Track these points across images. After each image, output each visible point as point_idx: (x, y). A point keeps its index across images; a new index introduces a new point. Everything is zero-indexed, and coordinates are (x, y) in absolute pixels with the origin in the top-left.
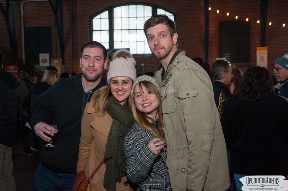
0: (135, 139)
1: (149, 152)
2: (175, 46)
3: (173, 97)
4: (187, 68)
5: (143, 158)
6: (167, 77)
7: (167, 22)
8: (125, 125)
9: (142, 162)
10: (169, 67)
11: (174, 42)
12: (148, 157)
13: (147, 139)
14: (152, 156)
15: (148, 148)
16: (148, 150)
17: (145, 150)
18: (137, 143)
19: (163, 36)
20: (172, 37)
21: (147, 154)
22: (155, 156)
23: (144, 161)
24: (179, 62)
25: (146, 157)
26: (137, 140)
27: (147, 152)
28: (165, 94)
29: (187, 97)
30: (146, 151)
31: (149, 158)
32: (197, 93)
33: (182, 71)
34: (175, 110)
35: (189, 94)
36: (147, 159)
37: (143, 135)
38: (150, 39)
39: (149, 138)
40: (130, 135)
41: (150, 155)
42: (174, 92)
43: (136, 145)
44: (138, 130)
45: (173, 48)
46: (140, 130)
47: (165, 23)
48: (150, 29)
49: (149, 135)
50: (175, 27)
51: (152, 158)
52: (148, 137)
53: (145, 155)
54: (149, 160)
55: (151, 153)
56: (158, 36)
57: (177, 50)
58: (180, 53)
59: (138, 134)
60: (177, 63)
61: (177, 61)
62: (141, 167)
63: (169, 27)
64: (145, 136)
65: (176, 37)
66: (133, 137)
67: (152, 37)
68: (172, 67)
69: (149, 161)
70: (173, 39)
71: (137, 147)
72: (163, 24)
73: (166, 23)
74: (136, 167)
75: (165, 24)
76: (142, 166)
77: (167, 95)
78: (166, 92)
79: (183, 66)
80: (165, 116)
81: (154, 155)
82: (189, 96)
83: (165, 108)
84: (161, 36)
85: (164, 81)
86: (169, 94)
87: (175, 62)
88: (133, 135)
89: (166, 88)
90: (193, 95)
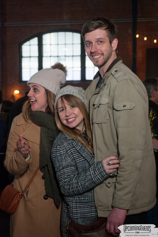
0: (67, 148)
1: (103, 170)
2: (114, 53)
3: (107, 107)
4: (125, 78)
5: (95, 175)
6: (102, 85)
7: (106, 26)
8: (53, 130)
9: (93, 179)
10: (105, 75)
11: (113, 48)
12: (100, 174)
13: (78, 148)
14: (105, 175)
15: (102, 166)
16: (101, 168)
17: (98, 167)
18: (69, 152)
19: (101, 42)
20: (111, 43)
21: (100, 172)
22: (107, 176)
23: (96, 178)
24: (117, 71)
25: (98, 174)
26: (70, 149)
27: (100, 170)
28: (98, 102)
29: (123, 108)
30: (100, 168)
31: (101, 176)
32: (134, 105)
33: (120, 81)
34: (107, 120)
35: (125, 106)
36: (99, 176)
37: (74, 144)
38: (88, 44)
39: (80, 147)
40: (61, 145)
41: (102, 174)
42: (108, 102)
43: (69, 155)
44: (69, 140)
45: (112, 55)
46: (70, 140)
47: (104, 28)
48: (88, 34)
49: (80, 145)
50: (115, 32)
51: (104, 177)
52: (78, 146)
53: (98, 172)
54: (100, 177)
55: (104, 172)
56: (96, 43)
57: (116, 57)
58: (119, 61)
59: (69, 144)
60: (115, 71)
61: (115, 69)
62: (89, 183)
63: (109, 32)
64: (76, 145)
65: (116, 43)
66: (65, 146)
67: (89, 43)
68: (109, 75)
69: (100, 179)
70: (112, 44)
71: (70, 156)
72: (101, 29)
73: (106, 28)
74: (85, 182)
75: (104, 30)
76: (91, 183)
77: (100, 104)
78: (99, 101)
79: (122, 75)
80: (96, 126)
81: (106, 174)
82: (125, 108)
83: (96, 117)
84: (99, 42)
85: (98, 89)
86: (103, 104)
87: (113, 71)
88: (64, 145)
89: (99, 96)
90: (130, 108)
